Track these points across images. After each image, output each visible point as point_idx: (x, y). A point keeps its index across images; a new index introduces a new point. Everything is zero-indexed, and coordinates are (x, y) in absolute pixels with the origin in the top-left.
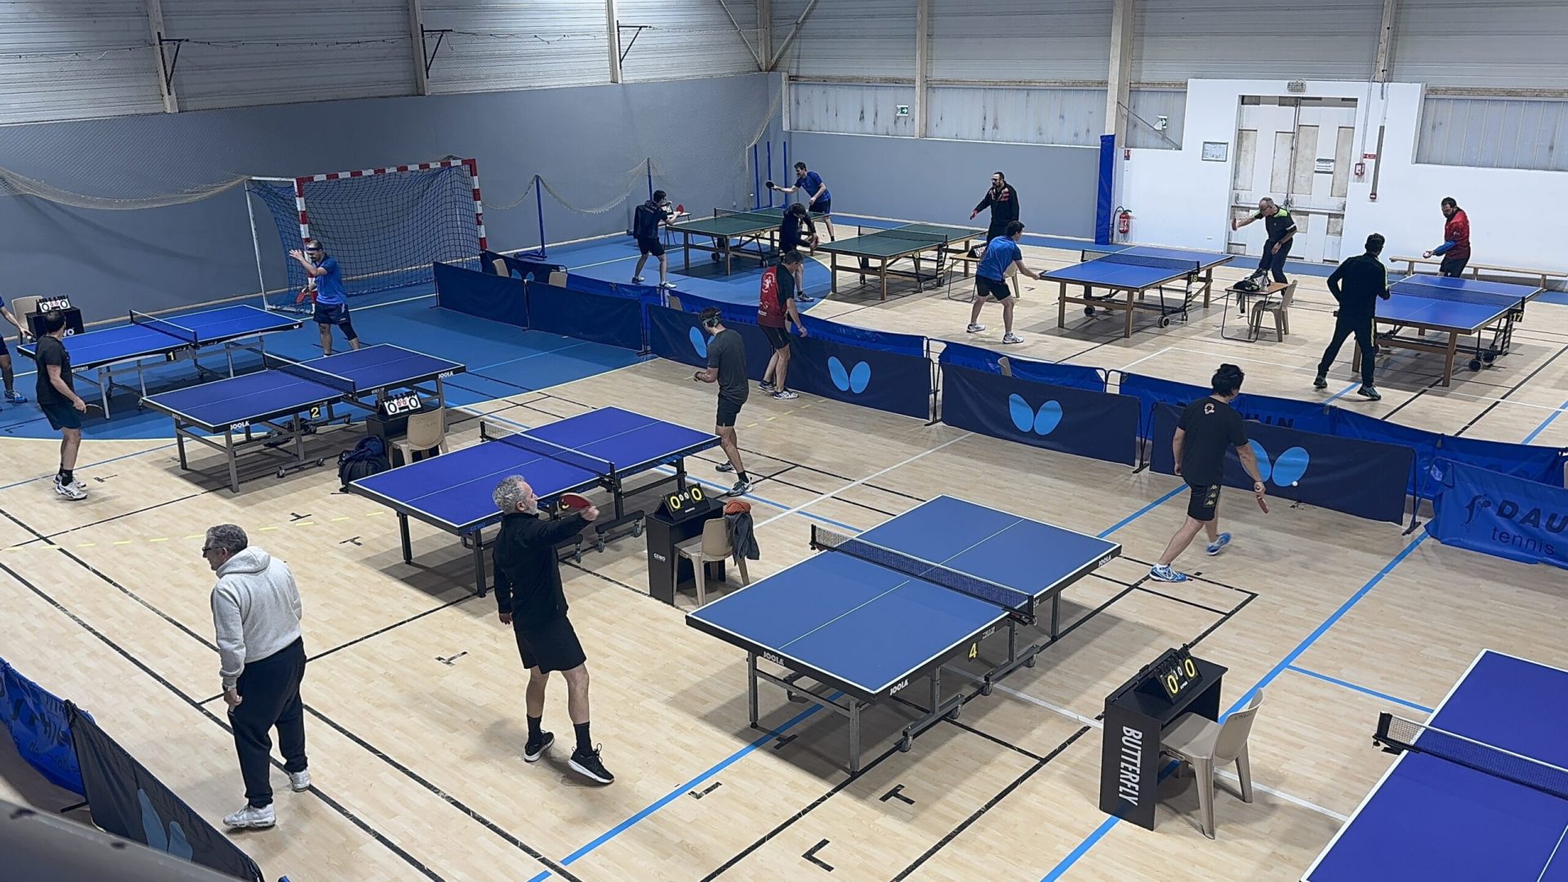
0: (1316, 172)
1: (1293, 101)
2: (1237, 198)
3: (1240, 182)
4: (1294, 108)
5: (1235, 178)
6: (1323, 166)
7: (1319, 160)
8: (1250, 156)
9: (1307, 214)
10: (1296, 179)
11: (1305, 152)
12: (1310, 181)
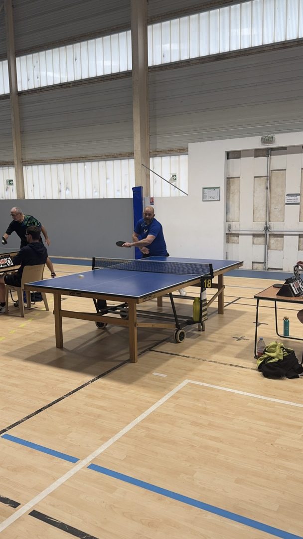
0: (287, 204)
1: (265, 152)
2: (230, 227)
3: (231, 216)
4: (266, 158)
5: (227, 213)
6: (292, 199)
7: (288, 195)
8: (236, 197)
9: (282, 236)
10: (272, 211)
11: (276, 190)
12: (282, 212)
